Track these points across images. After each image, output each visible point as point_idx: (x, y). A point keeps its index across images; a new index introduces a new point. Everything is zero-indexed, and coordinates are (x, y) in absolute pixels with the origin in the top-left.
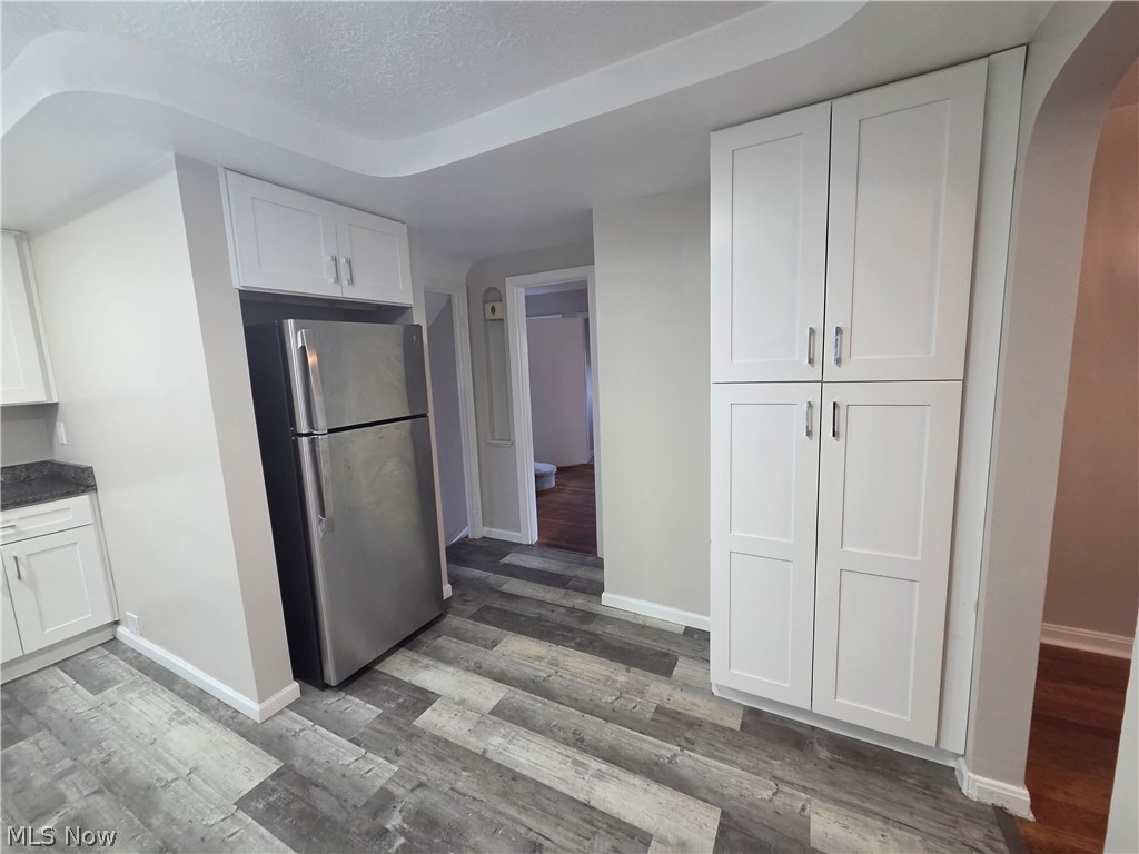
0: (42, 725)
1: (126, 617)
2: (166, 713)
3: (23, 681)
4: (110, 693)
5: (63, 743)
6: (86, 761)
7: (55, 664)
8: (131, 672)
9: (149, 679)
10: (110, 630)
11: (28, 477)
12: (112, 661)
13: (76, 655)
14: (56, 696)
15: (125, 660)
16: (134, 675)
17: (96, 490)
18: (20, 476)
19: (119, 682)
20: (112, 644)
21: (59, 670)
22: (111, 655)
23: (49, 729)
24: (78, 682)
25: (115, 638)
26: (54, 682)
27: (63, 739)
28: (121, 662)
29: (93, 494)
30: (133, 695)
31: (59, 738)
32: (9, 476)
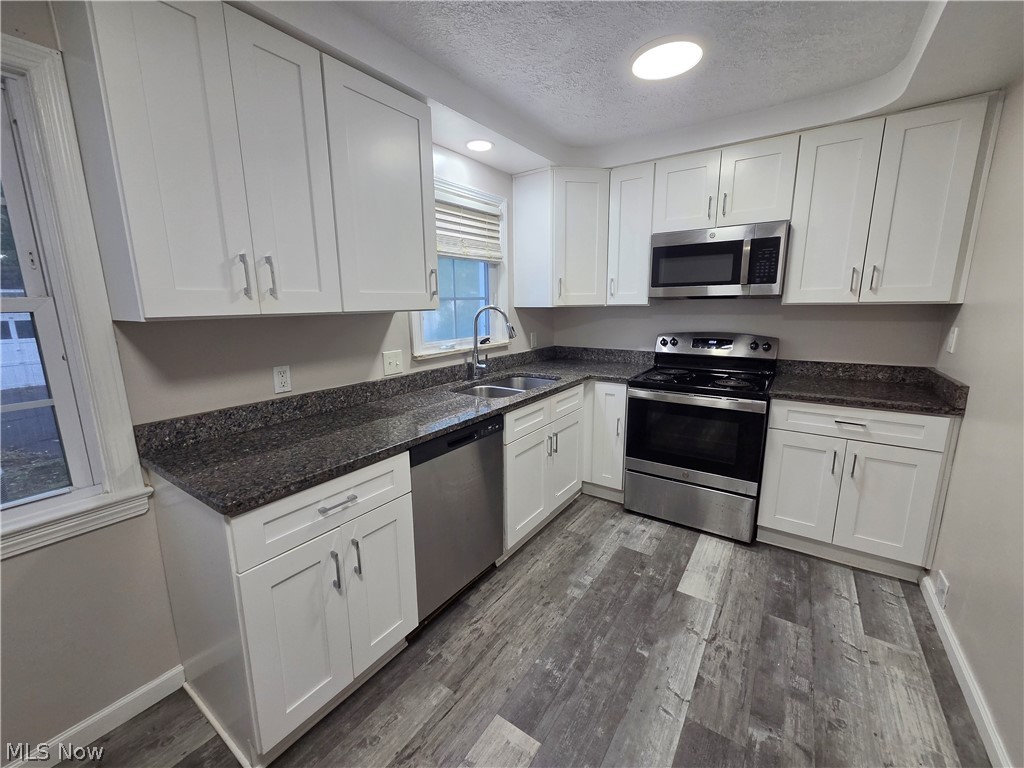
0: (810, 622)
1: (938, 573)
2: (924, 743)
3: (824, 564)
4: (881, 646)
5: (814, 659)
6: (819, 702)
7: (853, 568)
8: (913, 642)
9: (928, 671)
10: (916, 573)
11: (904, 380)
12: (901, 608)
13: (874, 573)
14: (836, 602)
15: (914, 620)
16: (914, 650)
17: (962, 415)
18: (897, 377)
19: (894, 642)
20: (912, 589)
21: (852, 577)
22: (904, 601)
23: (813, 632)
24: (860, 604)
25: (918, 585)
26: (842, 586)
27: (816, 655)
28: (910, 619)
29: (958, 419)
30: (900, 674)
31: (814, 650)
32: (887, 375)
